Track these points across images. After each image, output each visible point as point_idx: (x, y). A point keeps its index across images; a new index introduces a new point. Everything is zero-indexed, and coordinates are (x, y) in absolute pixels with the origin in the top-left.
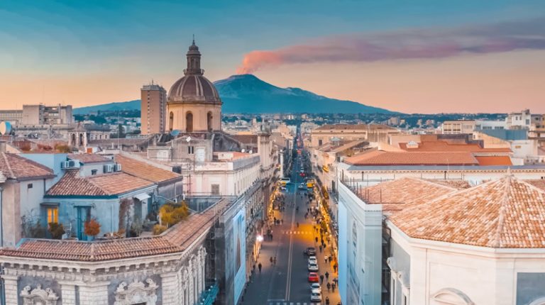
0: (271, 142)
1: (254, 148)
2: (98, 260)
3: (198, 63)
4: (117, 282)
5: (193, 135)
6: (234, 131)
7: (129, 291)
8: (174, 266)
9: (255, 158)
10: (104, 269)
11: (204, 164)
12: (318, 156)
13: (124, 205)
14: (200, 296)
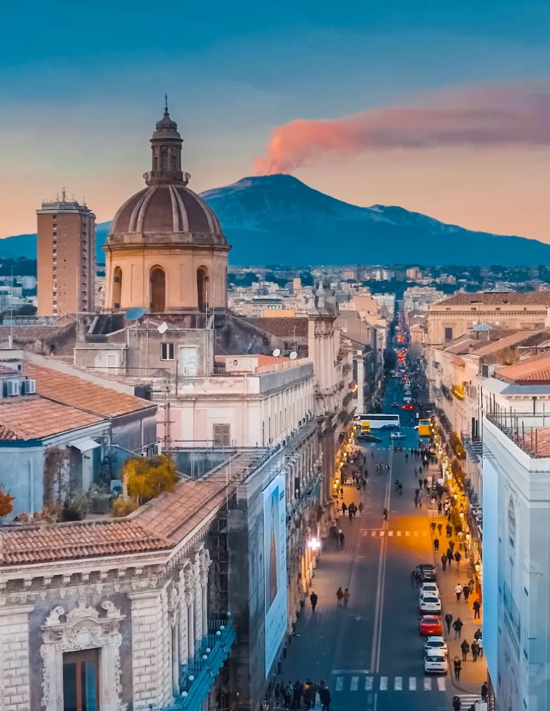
0: (337, 333)
1: (300, 347)
2: (12, 563)
3: (176, 159)
4: (47, 608)
5: (167, 318)
6: (250, 307)
7: (70, 625)
8: (155, 577)
9: (303, 368)
10: (21, 581)
11: (198, 380)
12: (443, 365)
13: (52, 459)
14: (199, 646)
